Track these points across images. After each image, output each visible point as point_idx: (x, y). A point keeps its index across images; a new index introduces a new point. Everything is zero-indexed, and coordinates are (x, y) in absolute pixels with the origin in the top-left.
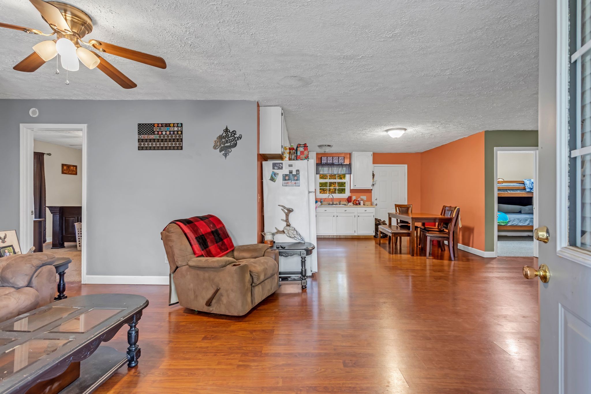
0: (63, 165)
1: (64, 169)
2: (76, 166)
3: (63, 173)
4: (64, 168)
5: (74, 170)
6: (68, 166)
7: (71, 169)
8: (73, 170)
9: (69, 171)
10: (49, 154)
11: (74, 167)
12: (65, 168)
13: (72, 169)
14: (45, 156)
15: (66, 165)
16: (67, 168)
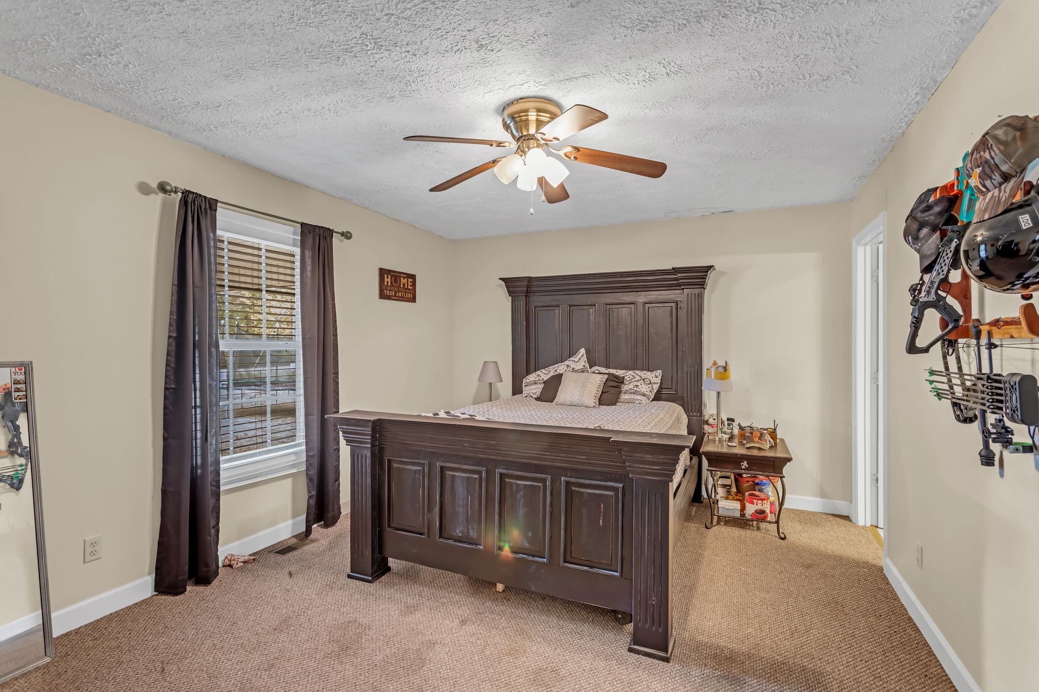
0: (383, 272)
1: (386, 284)
2: (413, 277)
3: (382, 296)
4: (386, 280)
5: (408, 289)
6: (396, 276)
7: (402, 286)
8: (406, 287)
9: (396, 289)
10: (347, 235)
11: (410, 280)
12: (388, 280)
13: (404, 285)
14: (336, 241)
15: (389, 272)
16: (391, 282)
